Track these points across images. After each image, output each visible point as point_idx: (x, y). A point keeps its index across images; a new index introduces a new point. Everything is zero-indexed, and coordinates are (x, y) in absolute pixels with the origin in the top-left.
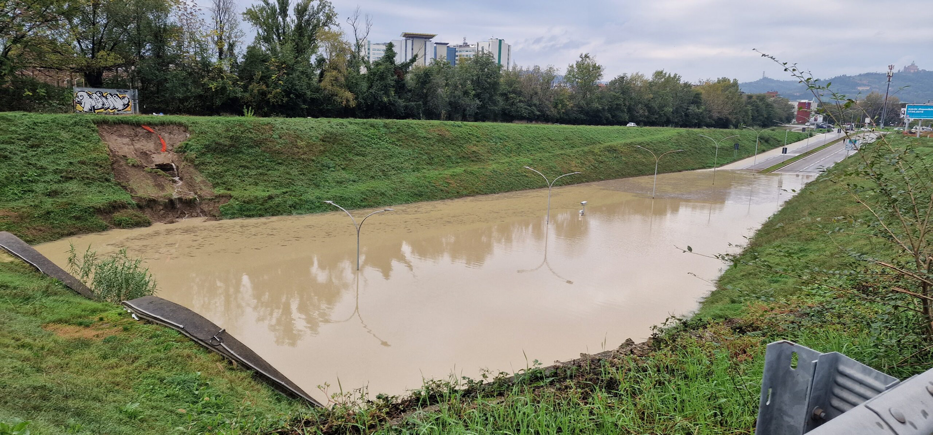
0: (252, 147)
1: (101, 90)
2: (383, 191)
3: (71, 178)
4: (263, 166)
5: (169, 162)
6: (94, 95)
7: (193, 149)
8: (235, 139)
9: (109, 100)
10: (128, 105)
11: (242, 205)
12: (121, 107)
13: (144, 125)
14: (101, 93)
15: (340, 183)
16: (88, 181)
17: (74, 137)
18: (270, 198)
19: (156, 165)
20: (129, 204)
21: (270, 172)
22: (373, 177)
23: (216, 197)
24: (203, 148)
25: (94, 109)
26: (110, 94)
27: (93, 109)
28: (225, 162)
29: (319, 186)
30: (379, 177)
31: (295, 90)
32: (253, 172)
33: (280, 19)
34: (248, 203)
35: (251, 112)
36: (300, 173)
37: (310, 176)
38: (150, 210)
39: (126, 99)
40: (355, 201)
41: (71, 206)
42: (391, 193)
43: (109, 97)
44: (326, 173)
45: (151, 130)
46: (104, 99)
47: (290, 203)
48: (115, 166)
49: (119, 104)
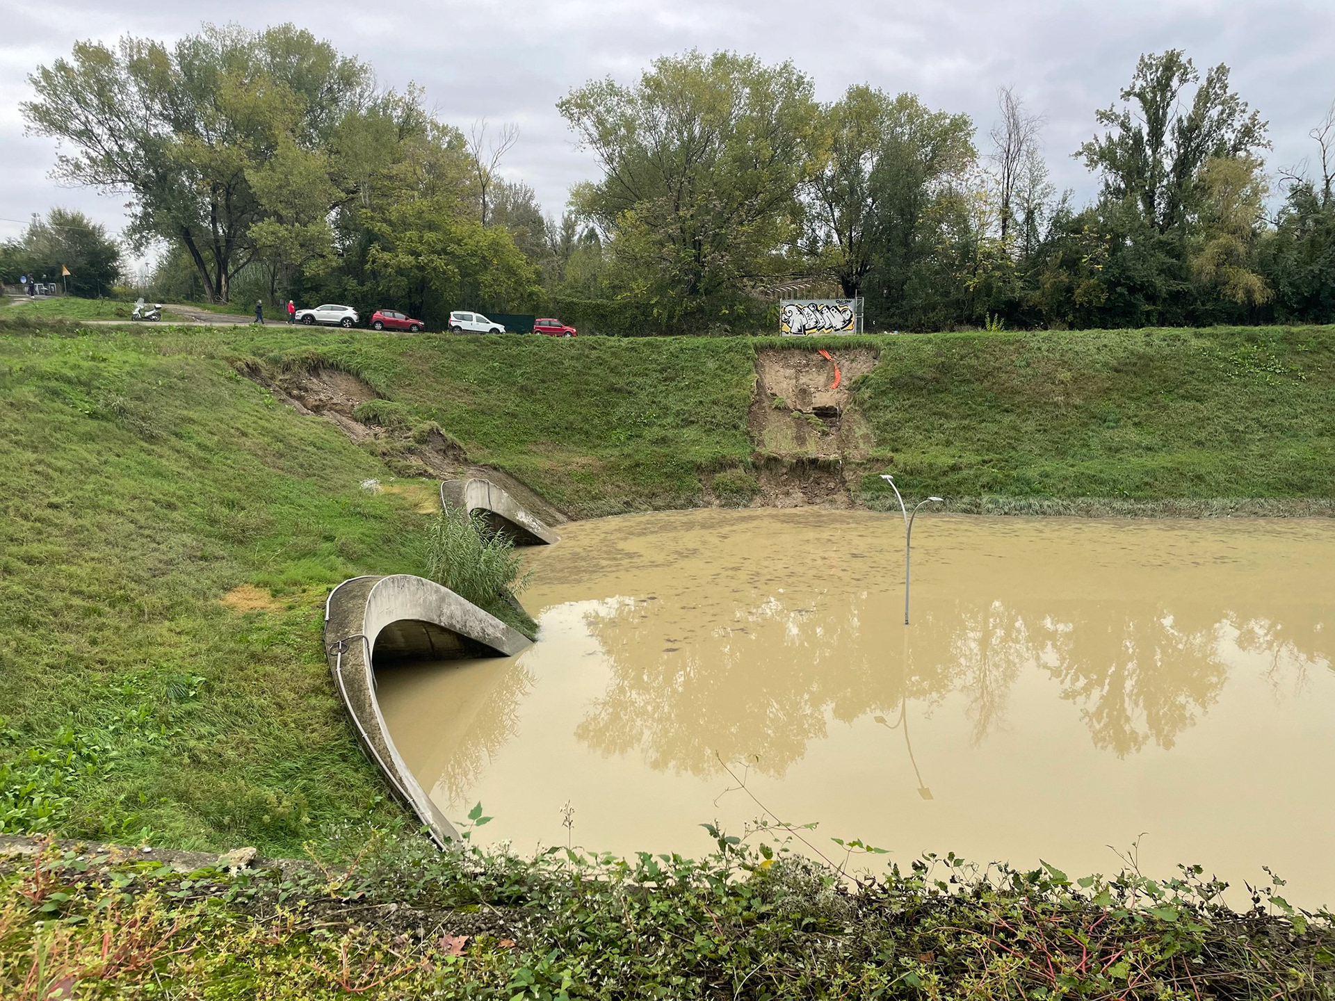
0: (968, 382)
1: (815, 302)
2: (1203, 471)
3: (693, 422)
4: (975, 415)
5: (833, 404)
6: (806, 309)
7: (871, 385)
8: (944, 369)
9: (825, 316)
10: (850, 321)
11: (900, 476)
12: (840, 325)
13: (822, 349)
14: (815, 306)
15: (1113, 450)
16: (711, 427)
17: (720, 367)
18: (955, 468)
19: (814, 409)
20: (741, 462)
21: (984, 424)
22: (1200, 443)
23: (868, 460)
24: (887, 383)
25: (805, 330)
26: (827, 307)
27: (803, 329)
28: (912, 406)
29: (1065, 453)
30: (1216, 444)
31: (1128, 278)
32: (953, 424)
33: (1149, 152)
34: (911, 474)
35: (999, 322)
36: (1039, 428)
37: (1056, 435)
38: (768, 473)
39: (848, 312)
40: (1121, 487)
41: (668, 459)
42: (1222, 477)
43: (825, 311)
44: (1093, 431)
45: (828, 357)
46: (818, 314)
47: (984, 480)
48: (754, 408)
49: (838, 321)
